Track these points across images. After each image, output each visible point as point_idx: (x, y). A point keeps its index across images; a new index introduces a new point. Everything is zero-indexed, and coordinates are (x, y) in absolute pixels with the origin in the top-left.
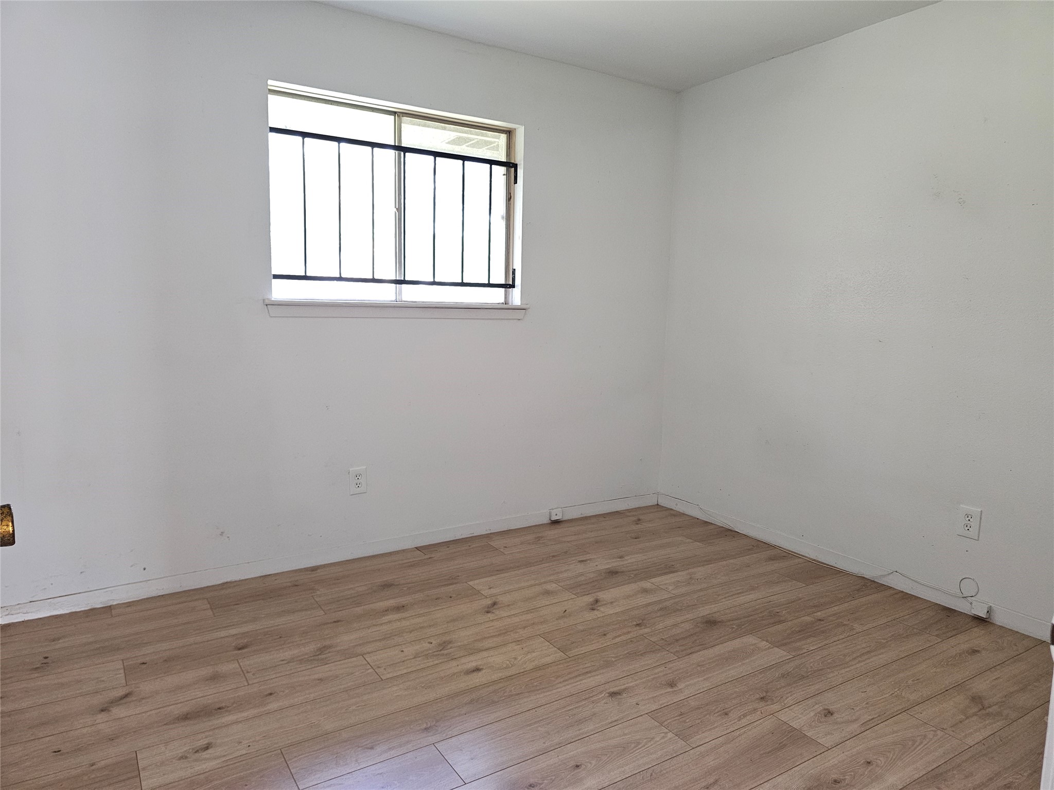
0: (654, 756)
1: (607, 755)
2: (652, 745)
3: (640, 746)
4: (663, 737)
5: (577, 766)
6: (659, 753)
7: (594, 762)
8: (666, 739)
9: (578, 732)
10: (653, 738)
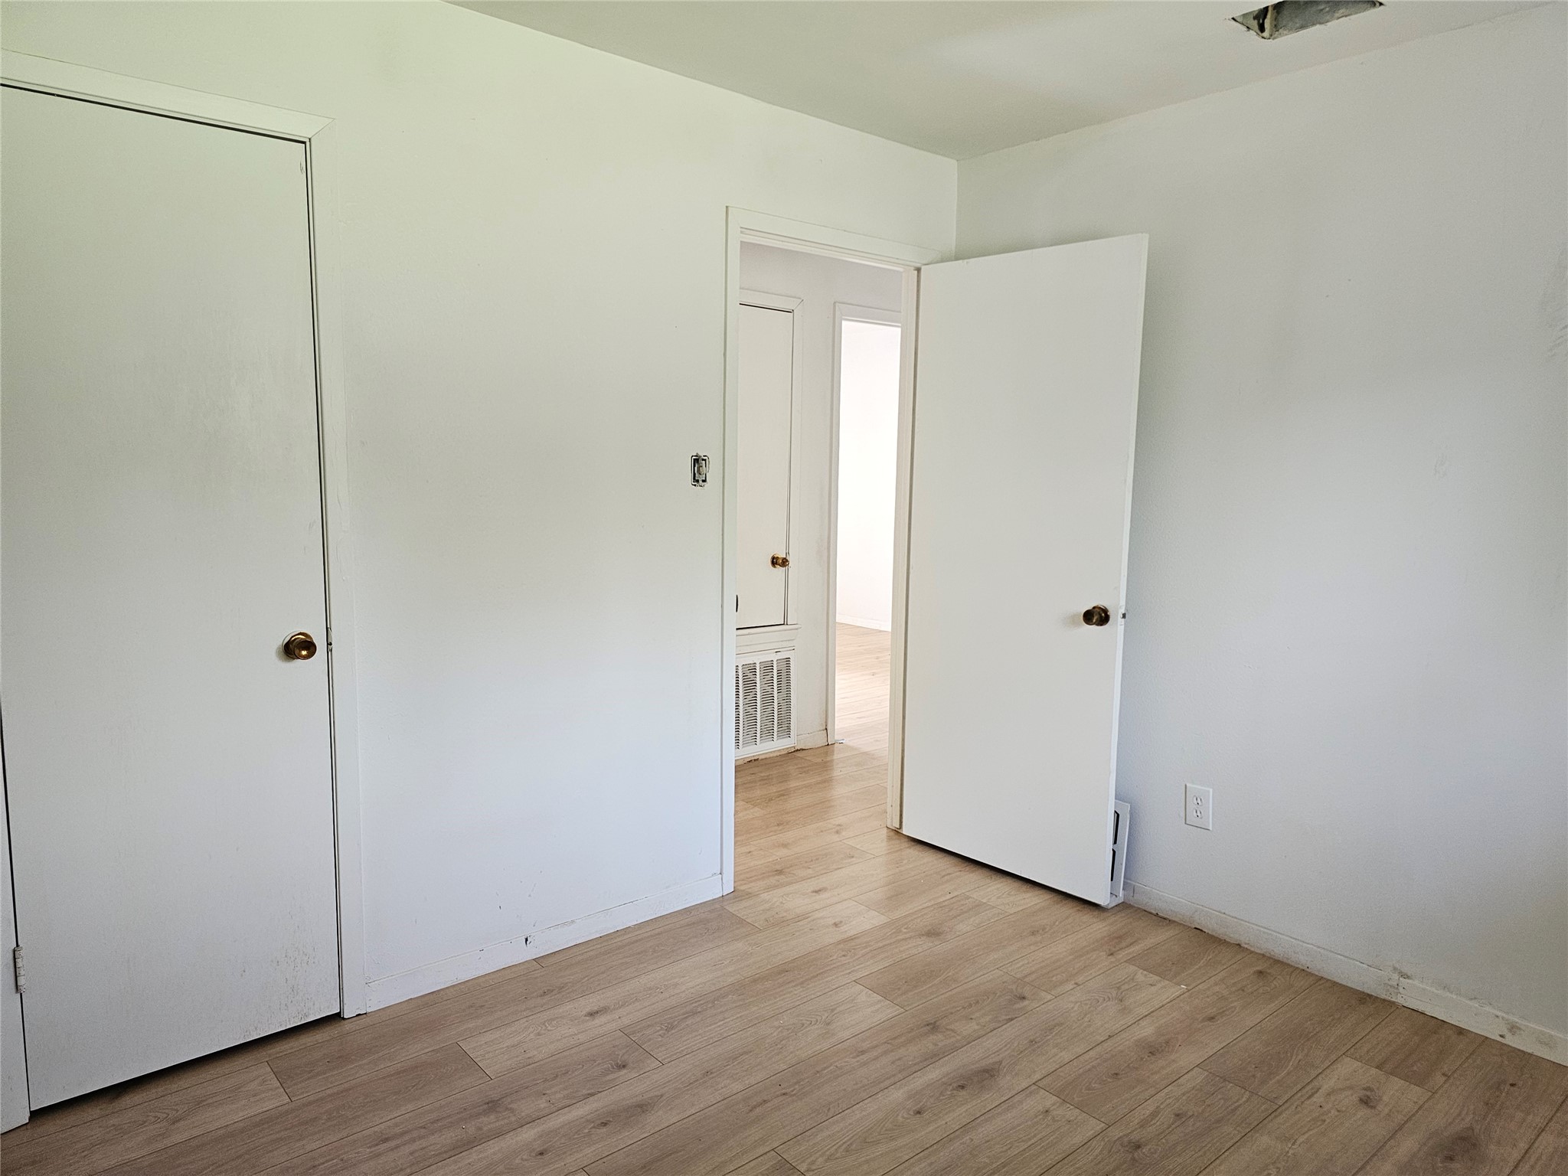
0: (827, 1133)
1: (886, 1130)
2: (829, 1149)
3: (844, 1146)
4: (813, 1162)
5: (919, 1112)
6: (819, 1138)
7: (900, 1118)
8: (809, 1161)
9: (933, 1159)
10: (827, 1160)
